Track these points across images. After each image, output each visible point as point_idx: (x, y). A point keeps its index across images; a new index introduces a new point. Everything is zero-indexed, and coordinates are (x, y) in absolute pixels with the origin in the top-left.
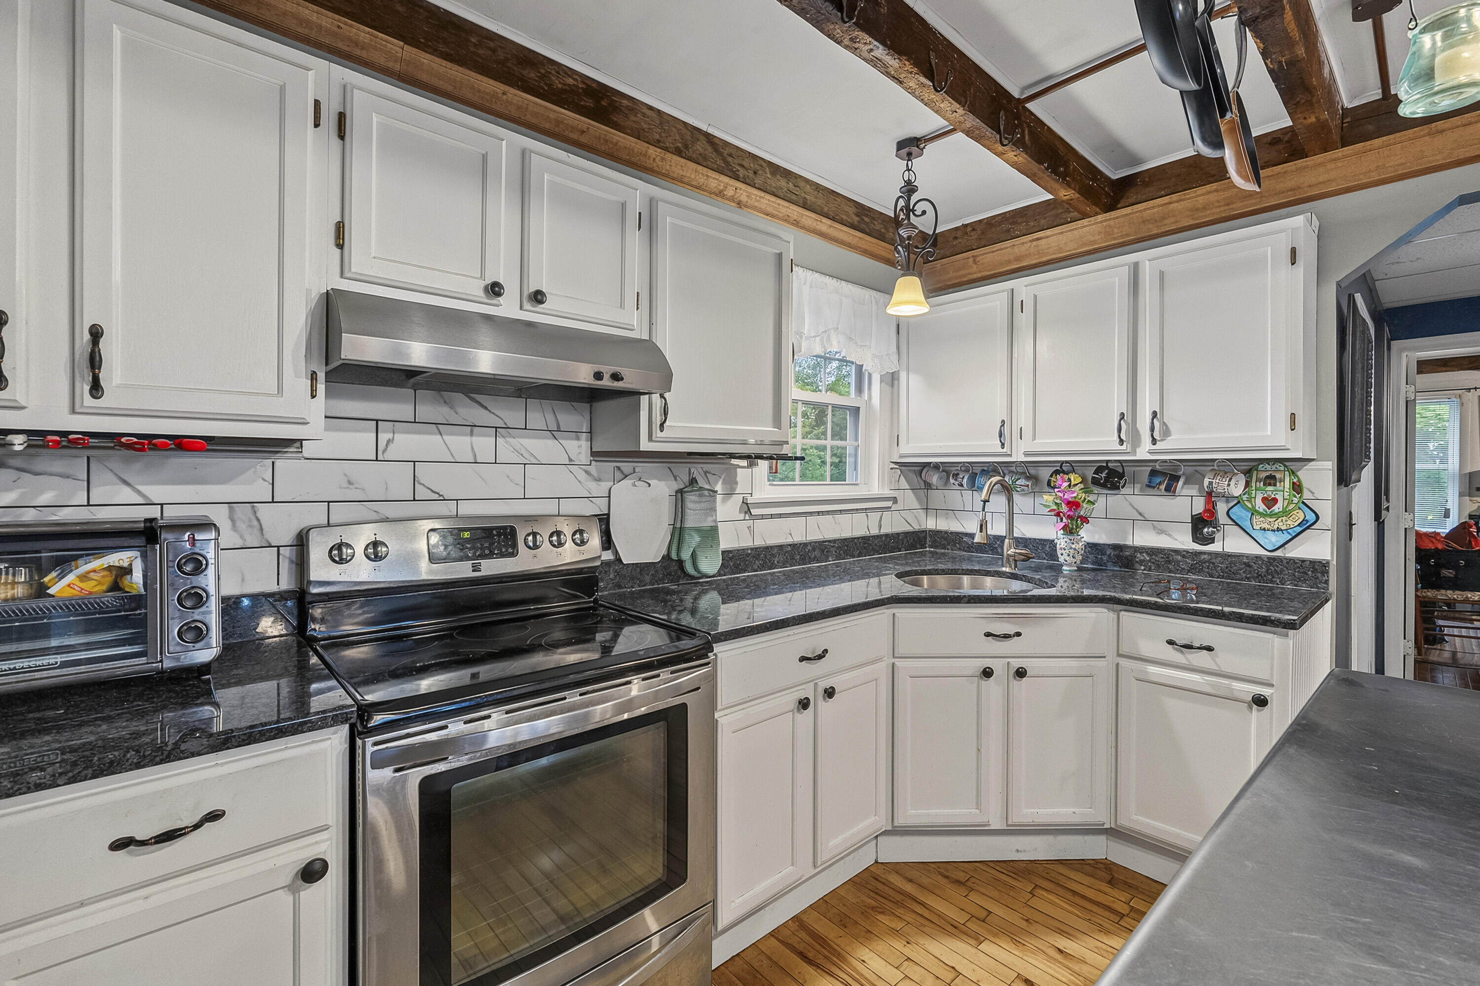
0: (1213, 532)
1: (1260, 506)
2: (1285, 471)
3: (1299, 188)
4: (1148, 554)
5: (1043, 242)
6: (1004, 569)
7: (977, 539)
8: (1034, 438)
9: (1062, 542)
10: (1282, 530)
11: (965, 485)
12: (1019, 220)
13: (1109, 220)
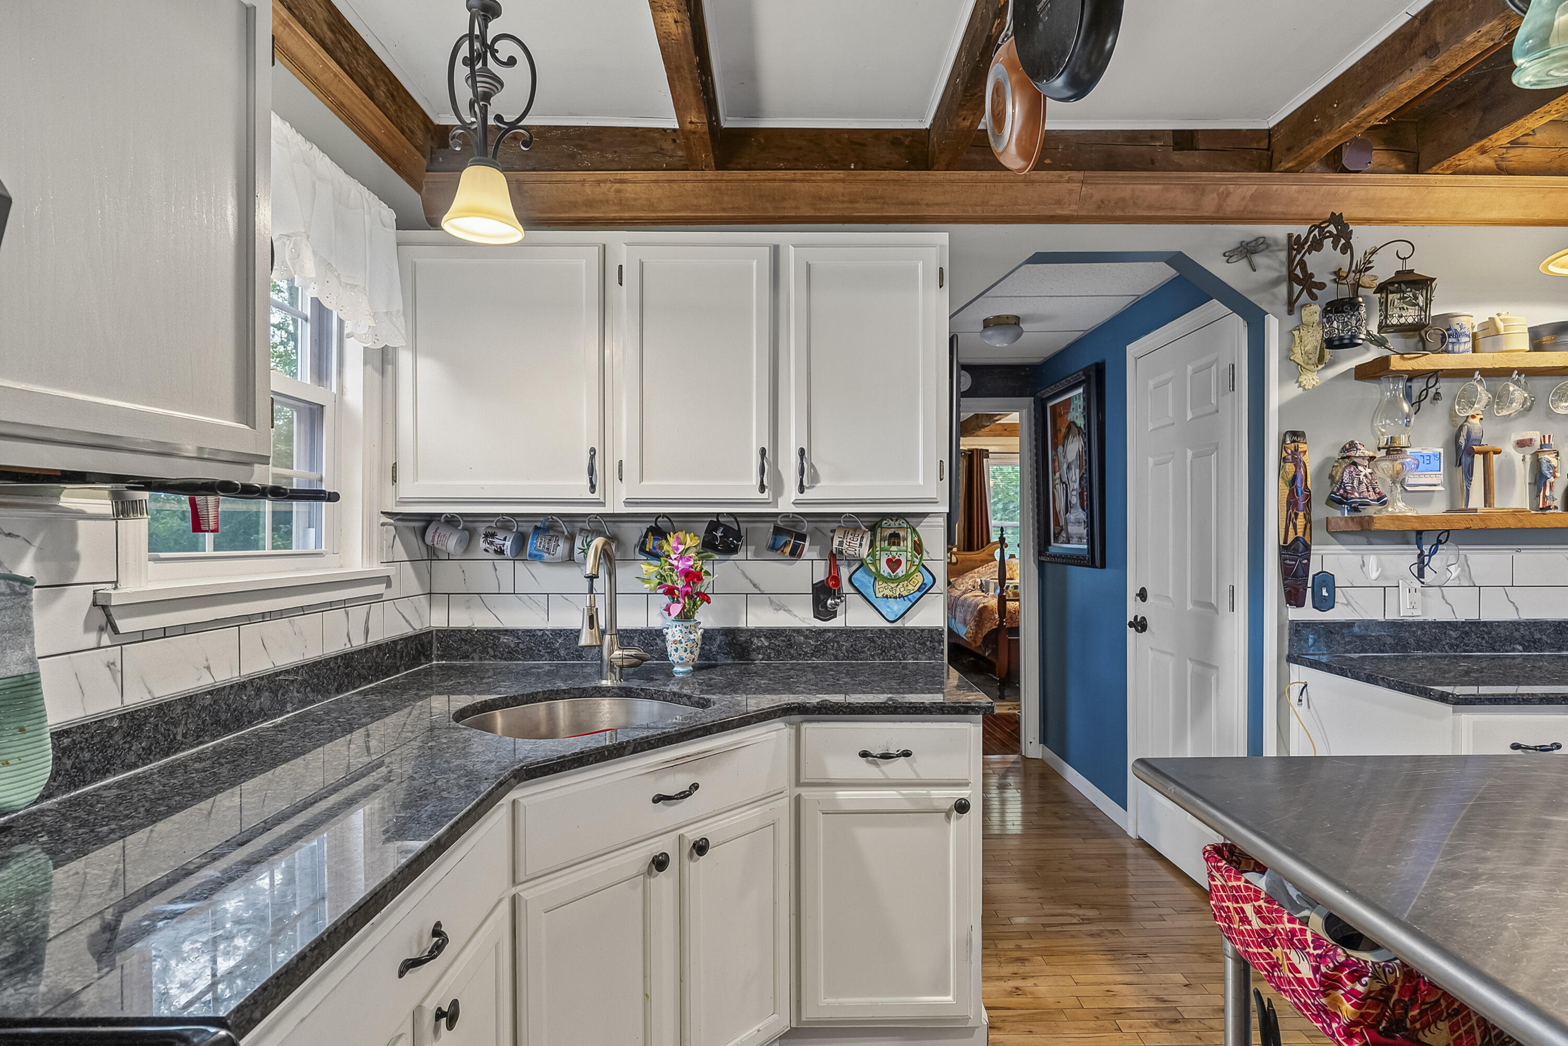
0: (837, 604)
1: (885, 570)
2: (907, 528)
3: (919, 204)
4: (766, 638)
5: (629, 187)
6: (604, 682)
7: (584, 640)
8: (641, 479)
9: (674, 633)
10: (903, 596)
11: (508, 552)
12: (590, 146)
13: (720, 181)
